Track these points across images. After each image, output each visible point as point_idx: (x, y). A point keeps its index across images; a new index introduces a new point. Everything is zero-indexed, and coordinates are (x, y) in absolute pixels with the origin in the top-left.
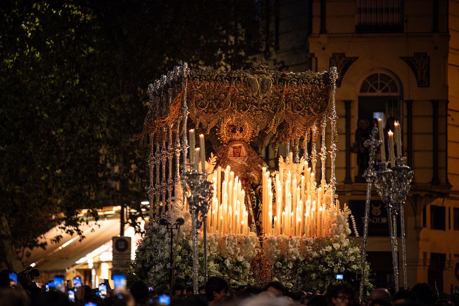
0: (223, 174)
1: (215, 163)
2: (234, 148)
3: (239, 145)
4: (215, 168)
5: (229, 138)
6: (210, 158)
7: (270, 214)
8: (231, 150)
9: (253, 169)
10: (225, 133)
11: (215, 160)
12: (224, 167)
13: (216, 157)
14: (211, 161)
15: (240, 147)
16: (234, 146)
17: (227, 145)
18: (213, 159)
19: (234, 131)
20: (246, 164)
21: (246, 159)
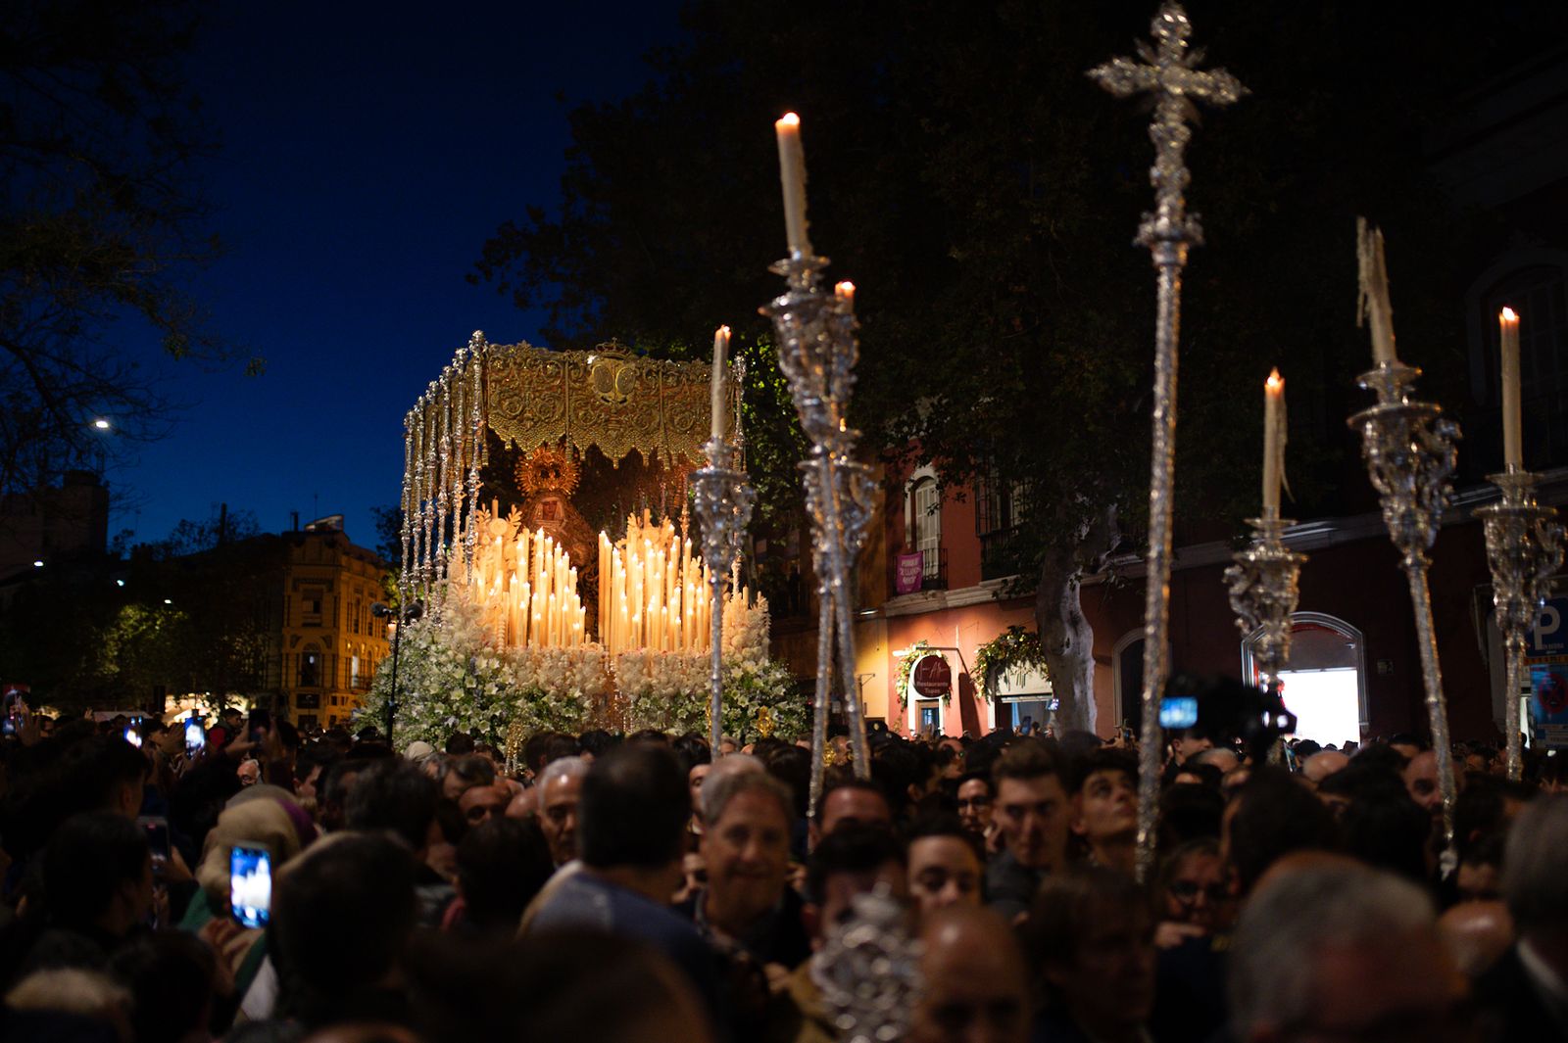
0: (532, 543)
1: (520, 524)
2: (545, 504)
3: (554, 499)
4: (520, 531)
5: (535, 488)
6: (510, 515)
7: (624, 610)
8: (540, 507)
9: (576, 540)
10: (530, 478)
11: (519, 518)
12: (533, 531)
13: (520, 513)
14: (512, 520)
15: (555, 503)
16: (544, 500)
17: (533, 499)
18: (516, 516)
19: (545, 475)
20: (563, 531)
21: (564, 524)
